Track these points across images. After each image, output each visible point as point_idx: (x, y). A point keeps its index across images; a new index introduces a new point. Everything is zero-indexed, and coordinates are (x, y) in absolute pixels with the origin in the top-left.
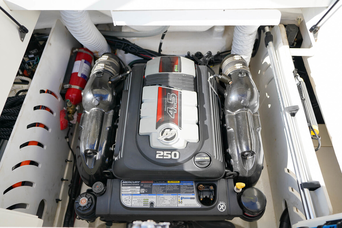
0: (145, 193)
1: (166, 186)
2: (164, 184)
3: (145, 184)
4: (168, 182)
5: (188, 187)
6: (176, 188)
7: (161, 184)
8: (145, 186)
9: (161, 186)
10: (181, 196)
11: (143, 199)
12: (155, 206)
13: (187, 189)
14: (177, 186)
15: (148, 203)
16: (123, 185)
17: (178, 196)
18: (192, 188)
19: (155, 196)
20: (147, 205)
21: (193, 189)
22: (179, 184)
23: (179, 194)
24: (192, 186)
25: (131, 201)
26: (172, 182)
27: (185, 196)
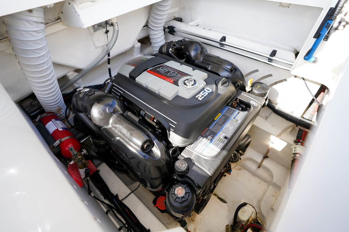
0: (213, 137)
1: (217, 122)
2: (215, 122)
3: (205, 133)
4: (215, 119)
5: (228, 111)
6: (224, 118)
7: (214, 124)
8: (207, 134)
9: (215, 125)
10: (232, 118)
11: (217, 141)
12: (229, 136)
13: (229, 112)
14: (222, 116)
15: (223, 140)
16: (193, 148)
17: (231, 119)
18: (230, 110)
19: (221, 133)
20: (224, 141)
21: (232, 109)
22: (222, 115)
23: (229, 118)
24: (229, 109)
25: (212, 150)
26: (217, 117)
27: (234, 116)
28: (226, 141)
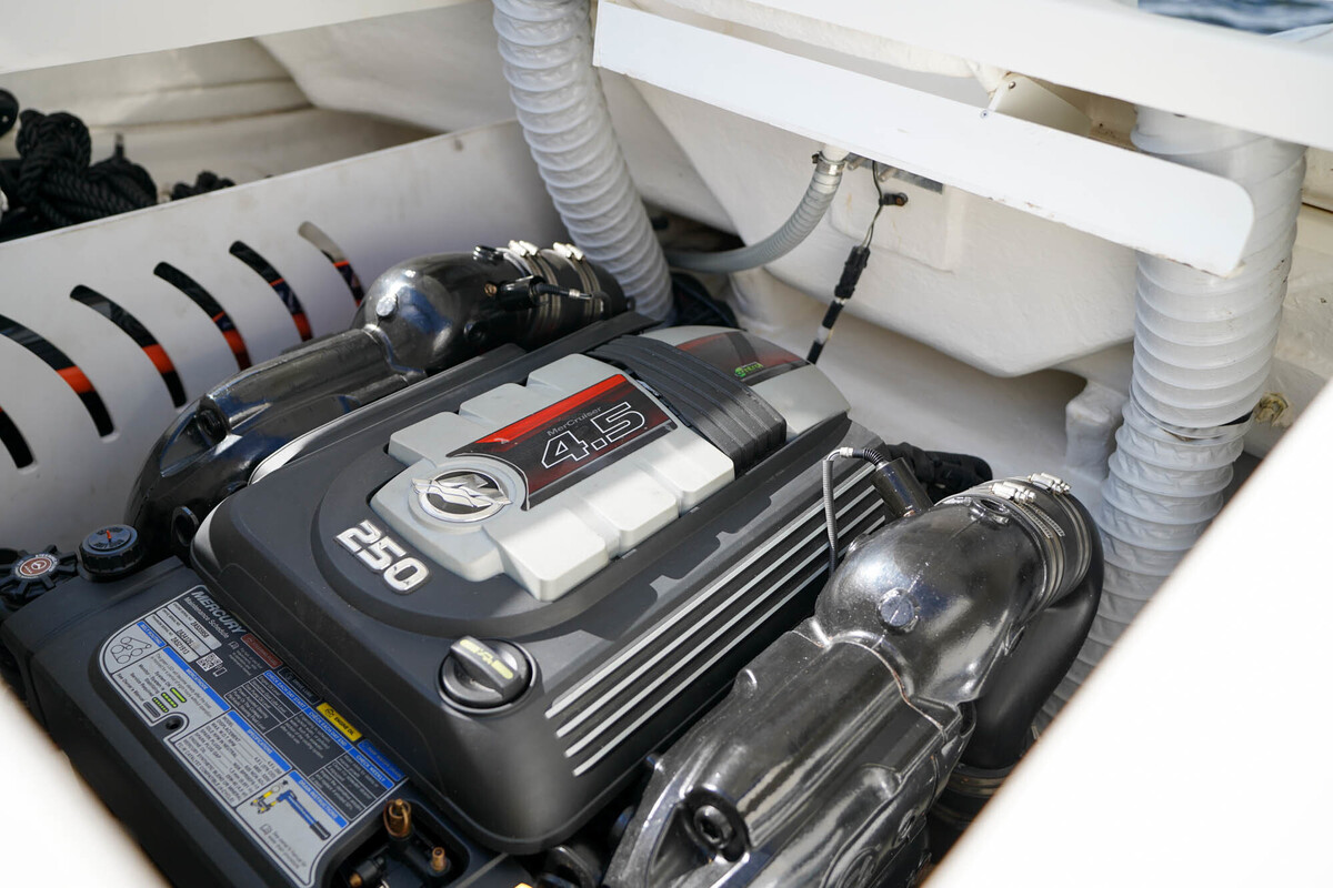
0: (206, 676)
1: (296, 710)
2: (300, 703)
3: (247, 649)
4: (322, 708)
5: (362, 779)
6: (316, 747)
7: (290, 695)
8: (239, 659)
9: (283, 697)
10: (292, 785)
11: (174, 685)
12: (176, 742)
13: (346, 783)
14: (332, 743)
15: (165, 709)
16: (188, 600)
17: (287, 778)
18: (366, 792)
19: (216, 710)
20: (156, 714)
21: (368, 802)
22: (342, 743)
23: (299, 772)
24: (380, 791)
25: (133, 659)
26: (332, 719)
27: (305, 799)
28: (151, 721)
